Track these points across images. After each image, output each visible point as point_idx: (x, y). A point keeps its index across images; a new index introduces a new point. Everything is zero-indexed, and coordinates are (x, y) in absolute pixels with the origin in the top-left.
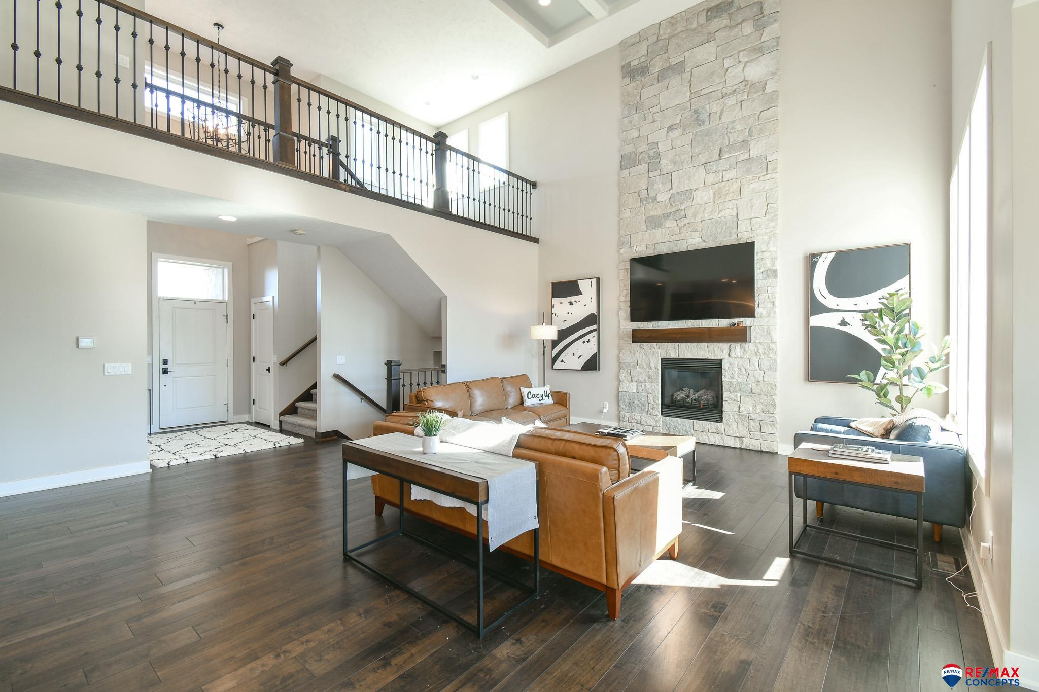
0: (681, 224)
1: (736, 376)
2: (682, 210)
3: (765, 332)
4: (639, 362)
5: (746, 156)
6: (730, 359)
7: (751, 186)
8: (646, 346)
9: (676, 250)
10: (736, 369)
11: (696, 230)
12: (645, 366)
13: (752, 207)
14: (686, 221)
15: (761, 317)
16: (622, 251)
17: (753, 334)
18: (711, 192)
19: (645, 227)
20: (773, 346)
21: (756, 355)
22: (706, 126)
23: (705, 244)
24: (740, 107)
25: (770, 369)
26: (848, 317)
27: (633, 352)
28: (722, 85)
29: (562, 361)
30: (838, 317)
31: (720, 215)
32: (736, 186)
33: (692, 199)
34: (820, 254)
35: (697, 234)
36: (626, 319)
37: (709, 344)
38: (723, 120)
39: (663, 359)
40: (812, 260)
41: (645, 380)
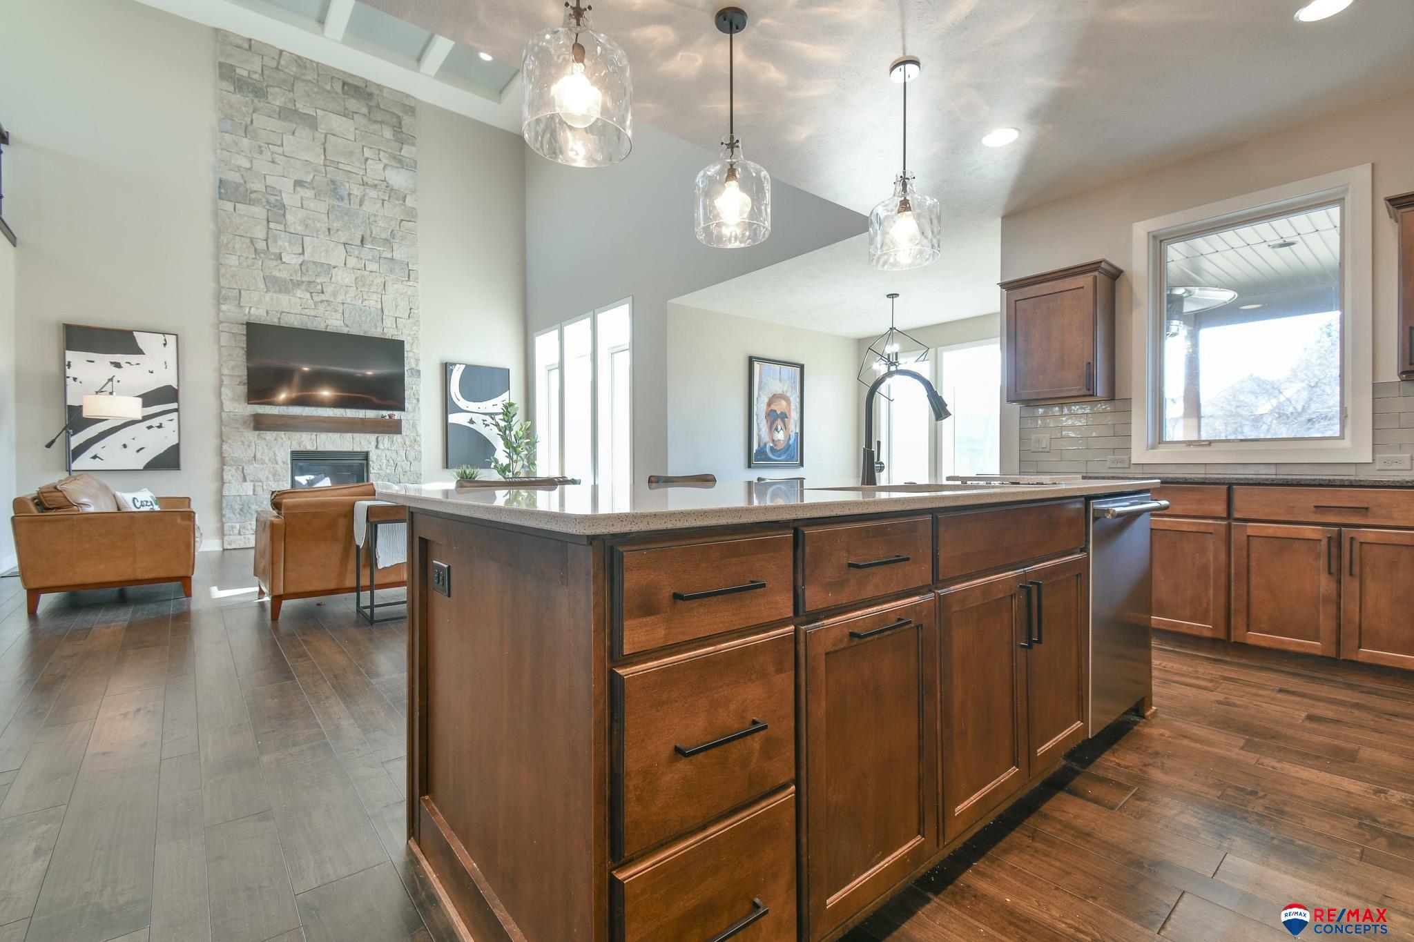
0: (317, 298)
1: (384, 467)
2: (318, 284)
3: (411, 427)
4: (259, 456)
5: (389, 256)
6: (378, 451)
7: (395, 286)
8: (270, 435)
9: (311, 326)
10: (384, 461)
11: (336, 311)
12: (267, 461)
13: (397, 307)
14: (323, 297)
15: (407, 412)
16: (224, 307)
17: (405, 427)
18: (354, 277)
19: (262, 286)
20: (418, 439)
21: (403, 447)
22: (345, 204)
23: (348, 329)
24: (381, 205)
25: (416, 459)
26: (475, 417)
27: (246, 443)
28: (362, 173)
29: (95, 457)
30: (468, 416)
31: (364, 304)
32: (380, 280)
33: (330, 276)
34: (455, 364)
35: (339, 316)
36: (233, 399)
37: (355, 435)
38: (364, 208)
39: (293, 453)
40: (446, 368)
41: (267, 478)
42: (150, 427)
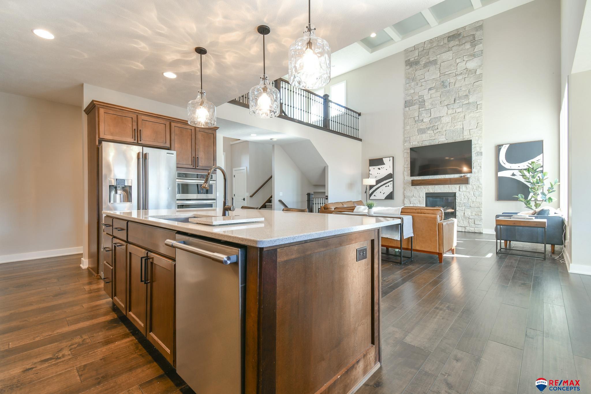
0: (435, 132)
1: (463, 199)
2: (436, 126)
3: (477, 180)
4: (414, 195)
5: (467, 102)
6: (460, 192)
7: (470, 115)
8: (418, 187)
9: (432, 144)
10: (463, 196)
11: (443, 135)
12: (417, 197)
13: (470, 124)
14: (438, 131)
15: (475, 173)
16: (405, 144)
17: (471, 181)
18: (450, 118)
19: (417, 133)
20: (480, 186)
21: (472, 190)
22: (448, 88)
23: (447, 141)
24: (464, 80)
25: (479, 196)
26: (516, 172)
27: (411, 190)
28: (455, 70)
29: (375, 196)
30: (511, 172)
31: (454, 128)
32: (462, 115)
33: (441, 121)
34: (502, 145)
35: (444, 136)
36: (407, 175)
37: (449, 185)
38: (456, 86)
39: (426, 193)
40: (498, 148)
41: (417, 203)
42: (386, 186)
